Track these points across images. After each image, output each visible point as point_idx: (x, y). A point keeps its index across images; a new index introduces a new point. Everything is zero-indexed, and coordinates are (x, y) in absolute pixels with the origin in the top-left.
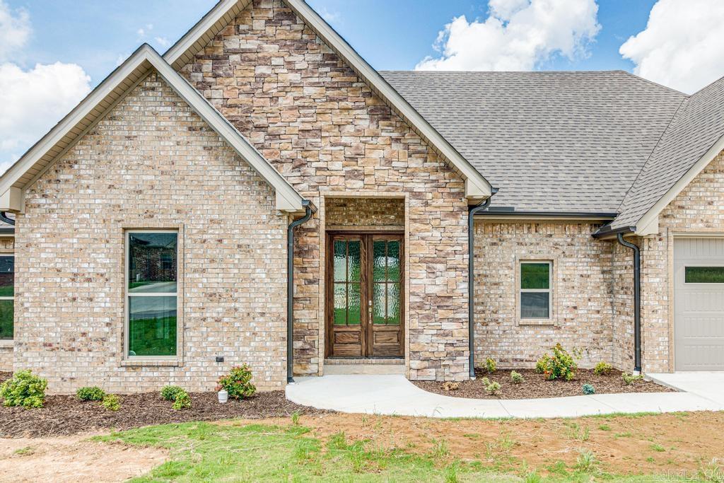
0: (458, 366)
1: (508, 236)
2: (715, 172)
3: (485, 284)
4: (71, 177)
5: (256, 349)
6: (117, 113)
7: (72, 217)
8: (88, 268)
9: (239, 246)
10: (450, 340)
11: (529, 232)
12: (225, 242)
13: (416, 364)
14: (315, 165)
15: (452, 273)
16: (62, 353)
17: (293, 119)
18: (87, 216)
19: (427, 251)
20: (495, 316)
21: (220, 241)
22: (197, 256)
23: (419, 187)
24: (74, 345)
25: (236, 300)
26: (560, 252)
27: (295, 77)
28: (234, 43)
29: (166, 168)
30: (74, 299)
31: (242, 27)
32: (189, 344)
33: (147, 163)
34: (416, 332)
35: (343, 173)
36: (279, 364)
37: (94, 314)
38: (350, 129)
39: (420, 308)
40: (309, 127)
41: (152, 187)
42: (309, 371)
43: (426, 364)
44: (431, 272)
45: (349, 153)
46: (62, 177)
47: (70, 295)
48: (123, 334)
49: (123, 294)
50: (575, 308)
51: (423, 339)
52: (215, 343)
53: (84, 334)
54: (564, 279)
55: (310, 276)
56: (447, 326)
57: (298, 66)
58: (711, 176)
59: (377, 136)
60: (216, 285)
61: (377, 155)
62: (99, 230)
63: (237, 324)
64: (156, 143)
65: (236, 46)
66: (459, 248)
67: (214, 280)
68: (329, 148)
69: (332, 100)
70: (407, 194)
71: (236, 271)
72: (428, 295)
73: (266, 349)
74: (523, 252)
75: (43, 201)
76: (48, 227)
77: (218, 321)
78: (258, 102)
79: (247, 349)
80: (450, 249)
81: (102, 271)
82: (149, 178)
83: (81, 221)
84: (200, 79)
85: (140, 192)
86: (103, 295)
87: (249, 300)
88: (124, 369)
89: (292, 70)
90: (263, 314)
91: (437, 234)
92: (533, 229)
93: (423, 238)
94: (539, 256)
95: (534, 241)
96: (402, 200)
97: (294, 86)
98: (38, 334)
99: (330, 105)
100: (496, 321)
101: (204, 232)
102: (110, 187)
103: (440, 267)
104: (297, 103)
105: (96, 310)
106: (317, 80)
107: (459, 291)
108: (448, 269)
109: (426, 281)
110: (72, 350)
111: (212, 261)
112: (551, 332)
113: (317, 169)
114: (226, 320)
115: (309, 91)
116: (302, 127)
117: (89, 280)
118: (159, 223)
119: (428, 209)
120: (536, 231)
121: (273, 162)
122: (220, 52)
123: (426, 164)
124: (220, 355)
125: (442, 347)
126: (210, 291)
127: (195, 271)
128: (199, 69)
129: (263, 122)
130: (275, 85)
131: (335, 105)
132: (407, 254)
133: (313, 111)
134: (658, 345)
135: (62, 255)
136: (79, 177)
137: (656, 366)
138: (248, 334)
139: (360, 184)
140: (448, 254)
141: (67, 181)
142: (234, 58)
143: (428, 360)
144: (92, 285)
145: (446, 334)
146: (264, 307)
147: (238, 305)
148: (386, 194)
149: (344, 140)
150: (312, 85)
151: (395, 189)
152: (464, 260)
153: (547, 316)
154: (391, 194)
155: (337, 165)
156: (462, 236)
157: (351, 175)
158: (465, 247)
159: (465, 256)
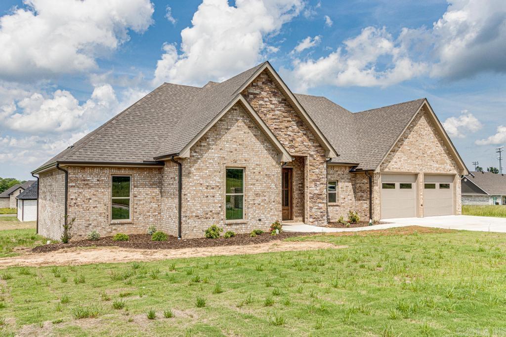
0: (323, 220)
4: (206, 144)
5: (272, 215)
7: (206, 161)
8: (213, 183)
9: (266, 175)
10: (322, 210)
12: (261, 173)
13: (311, 220)
15: (322, 186)
16: (203, 220)
17: (272, 123)
18: (212, 161)
19: (314, 177)
21: (260, 173)
22: (252, 179)
23: (312, 153)
24: (207, 216)
25: (265, 196)
26: (340, 177)
27: (273, 107)
29: (241, 142)
30: (207, 196)
32: (248, 214)
33: (234, 140)
35: (288, 146)
37: (215, 203)
38: (290, 128)
39: (312, 199)
40: (277, 127)
41: (236, 150)
43: (314, 220)
44: (316, 185)
45: (290, 138)
46: (202, 144)
50: (344, 198)
52: (258, 213)
53: (211, 211)
54: (341, 188)
56: (321, 205)
57: (273, 102)
59: (299, 132)
60: (258, 190)
61: (299, 139)
62: (217, 167)
63: (266, 206)
64: (237, 132)
65: (252, 91)
66: (324, 176)
67: (258, 188)
68: (284, 136)
69: (284, 117)
70: (308, 155)
71: (265, 185)
72: (315, 194)
73: (275, 215)
74: (330, 177)
75: (195, 154)
76: (197, 166)
77: (259, 204)
79: (269, 215)
80: (321, 176)
81: (218, 184)
82: (235, 146)
83: (210, 163)
85: (232, 152)
86: (218, 194)
87: (270, 196)
88: (226, 225)
89: (271, 104)
90: (274, 201)
91: (317, 170)
92: (332, 169)
93: (313, 172)
94: (334, 179)
95: (332, 173)
96: (306, 157)
97: (272, 110)
99: (284, 119)
101: (254, 169)
102: (221, 149)
103: (318, 183)
104: (273, 117)
105: (216, 201)
106: (280, 109)
107: (324, 192)
108: (321, 184)
109: (314, 188)
110: (207, 218)
111: (257, 181)
112: (337, 207)
114: (262, 204)
115: (277, 113)
116: (275, 127)
117: (213, 188)
118: (238, 165)
119: (315, 161)
123: (314, 144)
124: (260, 218)
125: (319, 213)
126: (256, 193)
127: (251, 185)
130: (266, 109)
131: (286, 119)
132: (308, 178)
133: (278, 121)
135: (202, 178)
136: (209, 144)
138: (269, 209)
139: (294, 151)
140: (321, 178)
141: (204, 146)
142: (251, 96)
143: (315, 218)
144: (214, 190)
145: (320, 208)
146: (274, 199)
147: (266, 198)
148: (302, 155)
149: (289, 133)
150: (278, 110)
151: (305, 153)
152: (325, 181)
153: (336, 202)
154: (304, 155)
155: (287, 143)
156: (325, 172)
157: (292, 147)
158: (326, 176)
159: (326, 179)
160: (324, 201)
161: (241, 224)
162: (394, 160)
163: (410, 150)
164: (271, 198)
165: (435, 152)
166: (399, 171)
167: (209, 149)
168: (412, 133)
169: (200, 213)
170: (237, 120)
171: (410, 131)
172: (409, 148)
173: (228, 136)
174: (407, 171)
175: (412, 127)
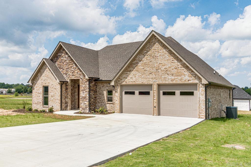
0: (87, 110)
1: (105, 85)
2: (127, 71)
3: (101, 95)
4: (38, 78)
6: (42, 68)
7: (38, 84)
8: (40, 92)
9: (55, 88)
12: (53, 88)
13: (81, 109)
15: (86, 93)
16: (37, 104)
19: (82, 89)
22: (50, 90)
23: (82, 77)
27: (66, 59)
28: (59, 54)
29: (47, 76)
31: (60, 51)
32: (49, 104)
33: (45, 76)
34: (81, 103)
35: (71, 75)
36: (59, 107)
37: (40, 99)
38: (73, 67)
39: (82, 99)
40: (67, 67)
45: (73, 71)
47: (38, 96)
48: (43, 102)
49: (43, 96)
51: (82, 105)
52: (52, 104)
53: (39, 102)
54: (114, 94)
55: (68, 93)
57: (66, 57)
58: (127, 72)
59: (76, 68)
61: (76, 72)
62: (41, 86)
63: (55, 101)
64: (46, 73)
65: (59, 55)
68: (70, 71)
69: (70, 62)
70: (80, 78)
71: (54, 92)
72: (83, 97)
73: (57, 105)
74: (108, 88)
75: (35, 82)
76: (36, 86)
77: (52, 100)
78: (62, 64)
79: (56, 105)
82: (45, 78)
85: (44, 80)
86: (41, 96)
88: (43, 107)
90: (57, 99)
91: (84, 85)
93: (82, 86)
94: (110, 89)
96: (79, 79)
97: (66, 60)
98: (35, 102)
100: (103, 102)
101: (51, 86)
102: (42, 79)
103: (84, 91)
104: (66, 63)
105: (40, 98)
106: (68, 59)
107: (87, 96)
108: (86, 92)
109: (83, 94)
111: (52, 91)
113: (68, 75)
115: (68, 61)
117: (39, 94)
119: (83, 81)
121: (63, 74)
122: (57, 56)
124: (53, 106)
126: (52, 95)
128: (55, 59)
129: (62, 67)
130: (63, 61)
131: (71, 63)
132: (80, 89)
133: (68, 65)
134: (117, 107)
135: (37, 90)
137: (117, 112)
139: (74, 77)
142: (59, 57)
143: (83, 108)
144: (40, 94)
145: (85, 104)
147: (55, 98)
148: (77, 78)
149: (72, 69)
151: (78, 77)
152: (88, 90)
153: (112, 101)
154: (78, 78)
155: (71, 74)
156: (88, 86)
157: (73, 75)
158: (88, 88)
159: (88, 89)
160: (87, 101)
161: (47, 107)
162: (130, 76)
163: (144, 69)
165: (169, 67)
166: (134, 83)
167: (38, 80)
168: (146, 56)
169: (36, 102)
170: (46, 68)
171: (145, 56)
172: (143, 68)
173: (43, 75)
174: (141, 83)
175: (146, 53)
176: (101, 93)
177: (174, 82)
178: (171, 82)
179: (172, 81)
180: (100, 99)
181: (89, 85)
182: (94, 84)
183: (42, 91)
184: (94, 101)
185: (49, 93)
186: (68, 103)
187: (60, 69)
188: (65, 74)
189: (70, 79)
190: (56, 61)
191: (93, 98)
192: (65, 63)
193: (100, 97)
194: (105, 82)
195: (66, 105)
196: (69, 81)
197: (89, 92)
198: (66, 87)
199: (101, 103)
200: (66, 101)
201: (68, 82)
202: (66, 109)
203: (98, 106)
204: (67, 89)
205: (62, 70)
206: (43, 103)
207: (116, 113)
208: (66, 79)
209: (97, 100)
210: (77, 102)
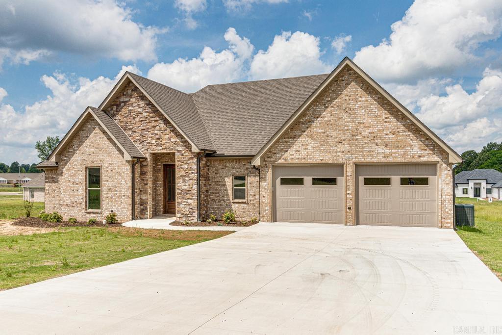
0: (193, 216)
1: (228, 165)
2: (288, 138)
3: (219, 185)
4: (72, 150)
5: (123, 208)
6: (84, 129)
7: (73, 163)
8: (77, 180)
9: (117, 172)
10: (191, 207)
11: (236, 163)
13: (179, 215)
14: (146, 142)
15: (191, 181)
16: (71, 208)
17: (140, 125)
18: (76, 163)
19: (182, 173)
20: (223, 198)
21: (112, 170)
22: (106, 176)
23: (180, 149)
24: (74, 205)
25: (116, 191)
26: (248, 171)
27: (140, 110)
28: (122, 99)
29: (97, 146)
31: (125, 93)
32: (104, 206)
33: (92, 145)
34: (180, 204)
35: (155, 144)
36: (129, 213)
37: (78, 195)
38: (158, 128)
39: (180, 194)
40: (144, 128)
41: (93, 153)
42: (145, 217)
43: (182, 216)
44: (184, 181)
45: (157, 137)
46: (70, 150)
47: (72, 189)
48: (86, 202)
49: (86, 189)
50: (255, 195)
51: (182, 206)
52: (111, 206)
53: (76, 202)
54: (250, 183)
55: (146, 182)
56: (190, 201)
57: (141, 106)
58: (287, 140)
59: (166, 130)
60: (111, 186)
61: (166, 137)
62: (80, 167)
63: (117, 199)
64: (94, 138)
66: (193, 171)
67: (110, 184)
68: (151, 135)
69: (152, 117)
70: (176, 151)
71: (116, 181)
72: (183, 189)
73: (125, 208)
74: (234, 172)
75: (65, 159)
76: (66, 167)
77: (111, 198)
78: (129, 120)
79: (120, 208)
80: (190, 172)
81: (80, 181)
82: (92, 150)
83: (75, 165)
84: (112, 113)
85: (90, 155)
86: (81, 189)
87: (120, 191)
88: (86, 213)
89: (140, 107)
90: (124, 196)
91: (186, 166)
92: (238, 162)
93: (181, 168)
95: (238, 167)
96: (174, 153)
97: (140, 113)
98: (65, 201)
99: (151, 119)
100: (224, 200)
101: (108, 168)
102: (82, 153)
103: (187, 179)
104: (141, 119)
106: (147, 110)
107: (193, 188)
108: (190, 180)
109: (182, 184)
110: (73, 207)
111: (110, 177)
113: (147, 143)
114: (114, 197)
115: (145, 114)
116: (142, 128)
117: (77, 184)
118: (95, 165)
119: (183, 156)
120: (239, 163)
121: (134, 141)
122: (118, 103)
123: (183, 140)
124: (112, 210)
125: (188, 209)
126: (109, 188)
127: (105, 181)
128: (112, 110)
129: (131, 127)
130: (134, 113)
131: (153, 119)
132: (176, 174)
133: (146, 122)
134: (266, 210)
135: (70, 176)
136: (74, 150)
137: (265, 219)
138: (120, 203)
139: (161, 148)
140: (190, 174)
141: (71, 152)
142: (122, 104)
143: (183, 214)
144: (78, 186)
146: (124, 193)
147: (117, 193)
148: (169, 151)
149: (156, 132)
150: (145, 112)
151: (172, 149)
152: (195, 176)
153: (245, 199)
154: (171, 151)
155: (154, 141)
156: (195, 167)
157: (158, 145)
158: (196, 171)
159: (196, 174)
160: (193, 198)
161: (97, 213)
162: (295, 148)
163: (324, 133)
164: (122, 193)
165: (380, 131)
166: (303, 161)
167: (74, 153)
168: (329, 109)
169: (68, 202)
170: (94, 128)
171: (326, 107)
172: (323, 131)
173: (87, 142)
174: (318, 161)
175: (328, 101)
176: (220, 182)
177: (390, 160)
178: (383, 160)
179: (384, 157)
180: (217, 195)
181: (197, 165)
182: (205, 162)
183: (84, 178)
184: (205, 198)
185: (103, 182)
186: (147, 203)
187: (125, 130)
188: (138, 142)
189: (152, 152)
190: (116, 113)
191: (203, 192)
192: (137, 119)
193: (216, 190)
194: (229, 160)
195: (142, 207)
196: (148, 156)
197: (199, 180)
198: (141, 170)
199: (219, 202)
200: (140, 198)
201: (146, 159)
202: (142, 217)
203: (213, 208)
204: (143, 173)
205: (130, 132)
206: (86, 205)
207: (264, 222)
208: (142, 153)
209: (210, 195)
210: (161, 200)
